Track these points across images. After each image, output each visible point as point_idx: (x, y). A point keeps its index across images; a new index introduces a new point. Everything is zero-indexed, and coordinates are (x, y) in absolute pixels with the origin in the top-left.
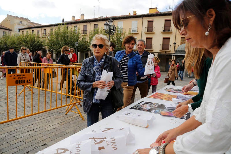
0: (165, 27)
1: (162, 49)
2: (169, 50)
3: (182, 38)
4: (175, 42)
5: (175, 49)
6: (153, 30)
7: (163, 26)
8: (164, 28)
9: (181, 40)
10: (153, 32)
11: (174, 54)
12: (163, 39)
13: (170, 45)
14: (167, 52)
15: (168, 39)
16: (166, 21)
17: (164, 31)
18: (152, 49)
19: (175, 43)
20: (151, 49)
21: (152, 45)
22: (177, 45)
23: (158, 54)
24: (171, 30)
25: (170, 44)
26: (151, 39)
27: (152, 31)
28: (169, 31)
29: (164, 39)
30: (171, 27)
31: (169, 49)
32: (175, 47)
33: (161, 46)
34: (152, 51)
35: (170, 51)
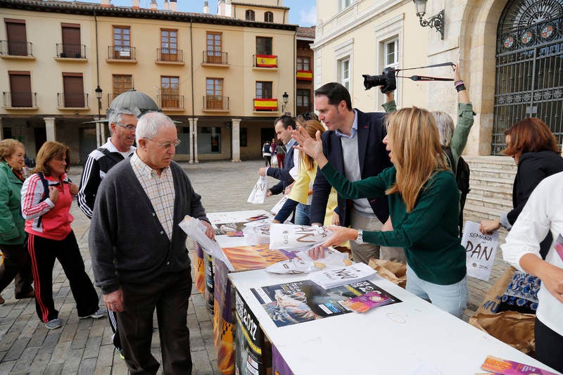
0: (63, 44)
1: (66, 106)
2: (86, 108)
3: (114, 76)
4: (98, 87)
5: (100, 103)
6: (29, 52)
7: (60, 41)
8: (63, 48)
9: (114, 82)
10: (29, 57)
11: (100, 116)
12: (64, 77)
13: (86, 96)
14: (81, 114)
15: (79, 77)
16: (65, 28)
17: (63, 55)
18: (34, 107)
19: (99, 90)
20: (31, 106)
21: (33, 95)
22: (104, 95)
23: (54, 118)
24: (83, 54)
25: (86, 91)
26: (27, 76)
27: (26, 54)
28: (79, 56)
29: (66, 77)
30: (82, 48)
31: (86, 104)
32: (99, 98)
33: (62, 96)
34: (36, 110)
35: (88, 110)
